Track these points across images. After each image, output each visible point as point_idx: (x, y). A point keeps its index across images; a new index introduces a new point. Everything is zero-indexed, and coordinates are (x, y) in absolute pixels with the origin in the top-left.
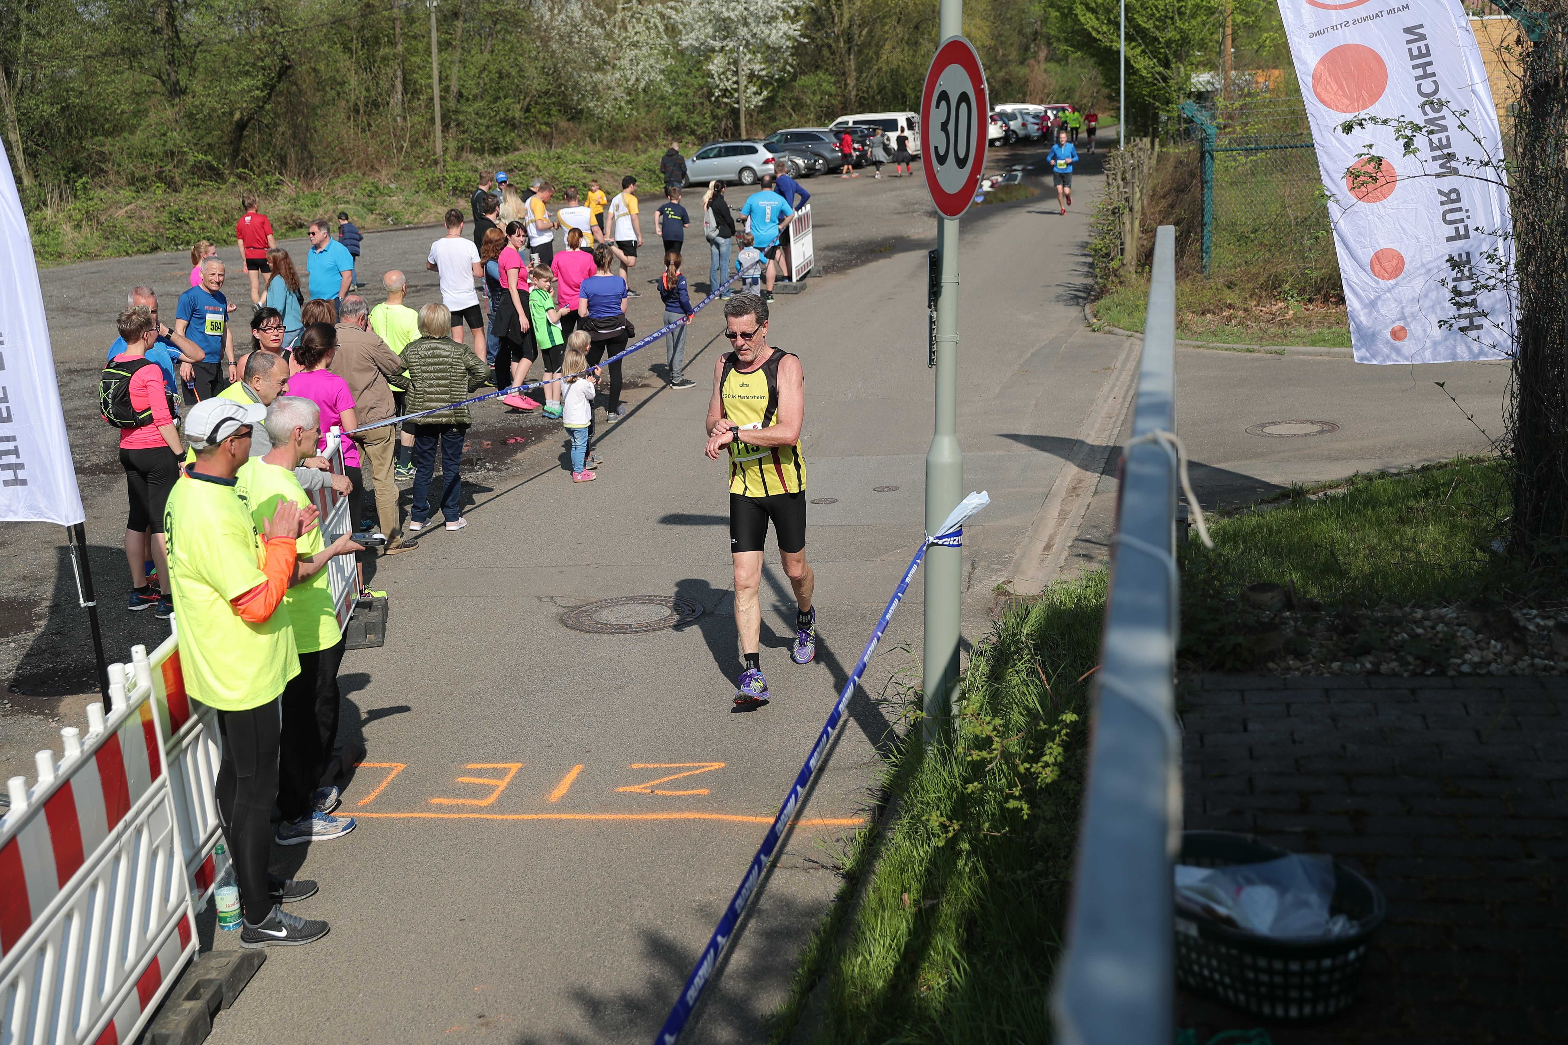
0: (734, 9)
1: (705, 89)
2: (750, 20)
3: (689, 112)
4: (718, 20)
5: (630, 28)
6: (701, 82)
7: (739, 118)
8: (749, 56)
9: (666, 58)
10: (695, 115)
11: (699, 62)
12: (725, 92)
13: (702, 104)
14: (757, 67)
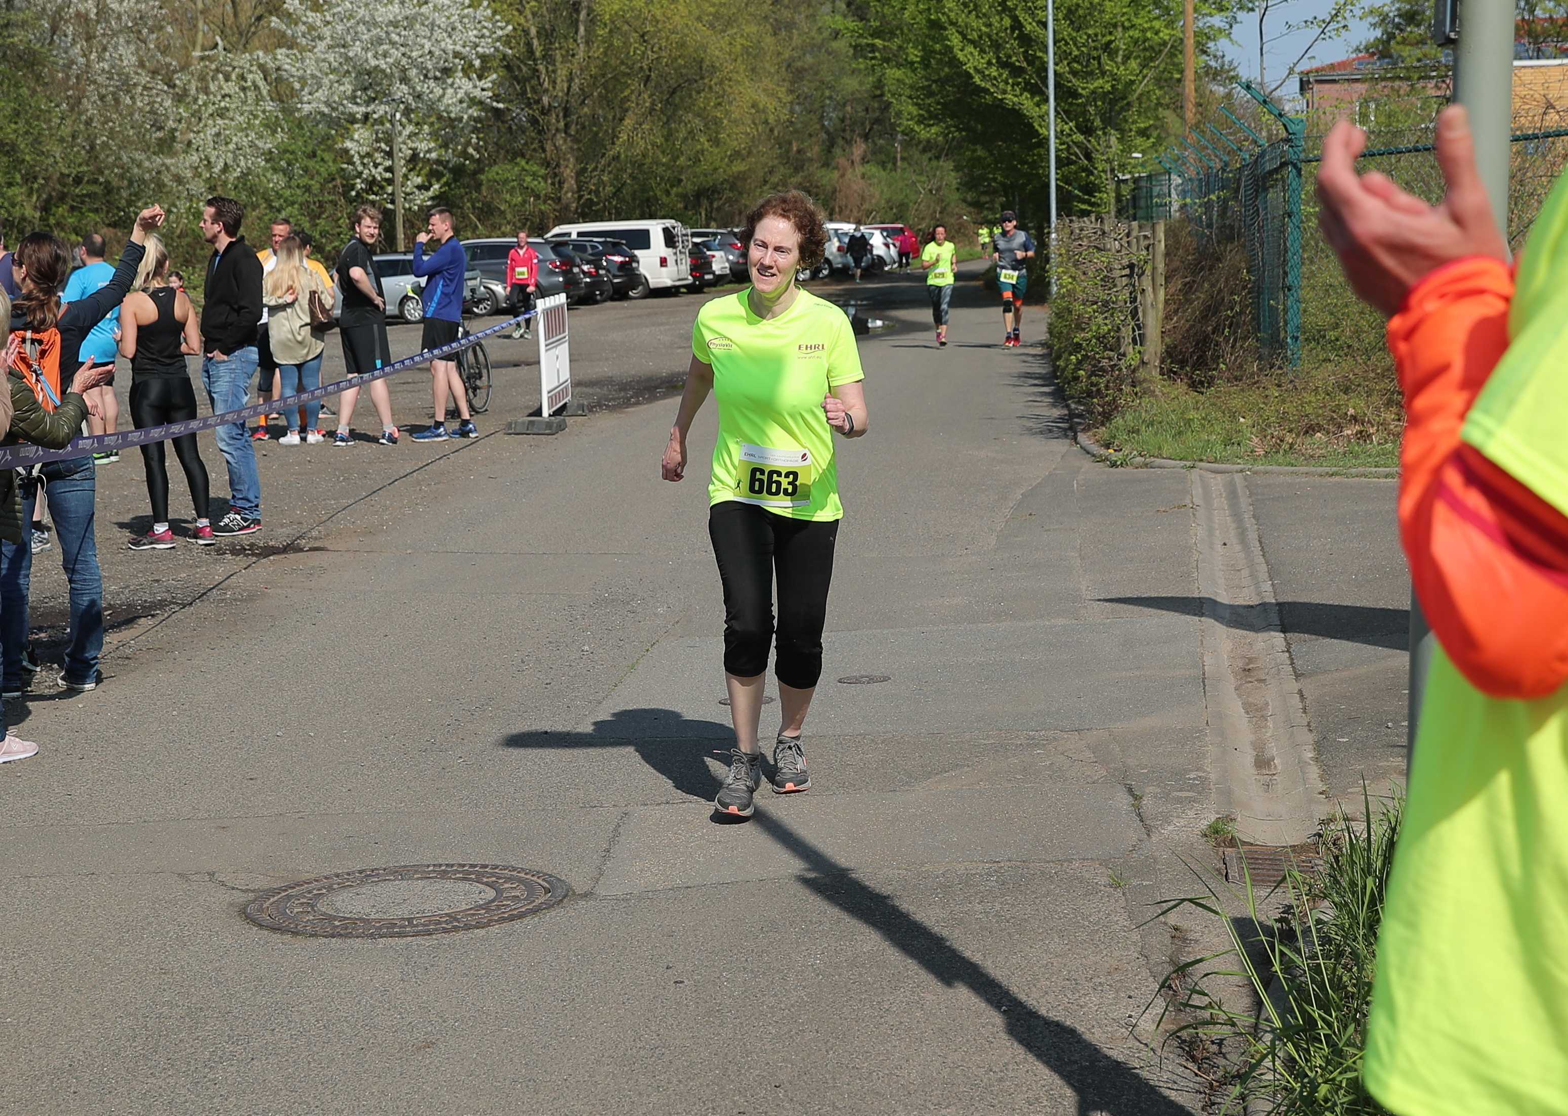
0: (385, 56)
1: (339, 181)
2: (413, 72)
3: (314, 217)
4: (359, 74)
5: (213, 87)
6: (333, 169)
7: (393, 227)
8: (410, 128)
9: (274, 132)
10: (321, 222)
11: (328, 137)
12: (372, 184)
13: (334, 203)
14: (422, 146)
